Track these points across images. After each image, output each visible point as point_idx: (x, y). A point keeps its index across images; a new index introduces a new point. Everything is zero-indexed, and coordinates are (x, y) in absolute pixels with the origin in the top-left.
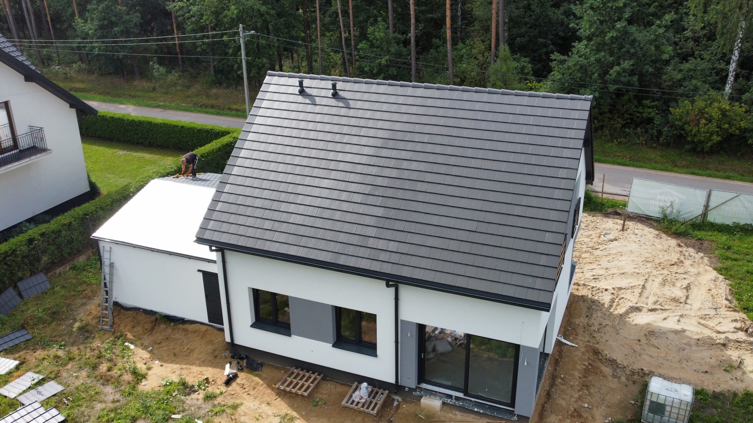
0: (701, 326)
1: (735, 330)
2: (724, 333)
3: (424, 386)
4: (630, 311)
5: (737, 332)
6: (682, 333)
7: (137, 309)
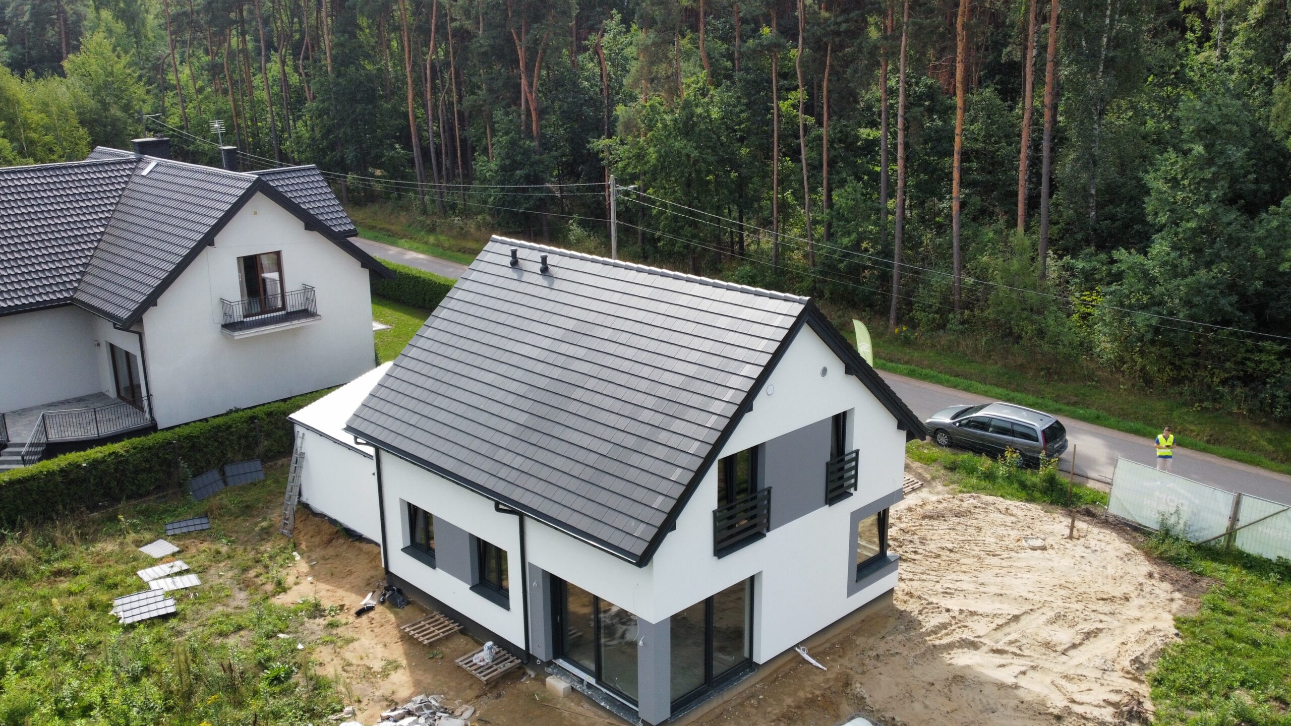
0: (1053, 687)
1: (1102, 704)
2: (1082, 704)
3: (561, 662)
4: (957, 644)
5: (1104, 707)
6: (1010, 690)
7: (322, 516)
